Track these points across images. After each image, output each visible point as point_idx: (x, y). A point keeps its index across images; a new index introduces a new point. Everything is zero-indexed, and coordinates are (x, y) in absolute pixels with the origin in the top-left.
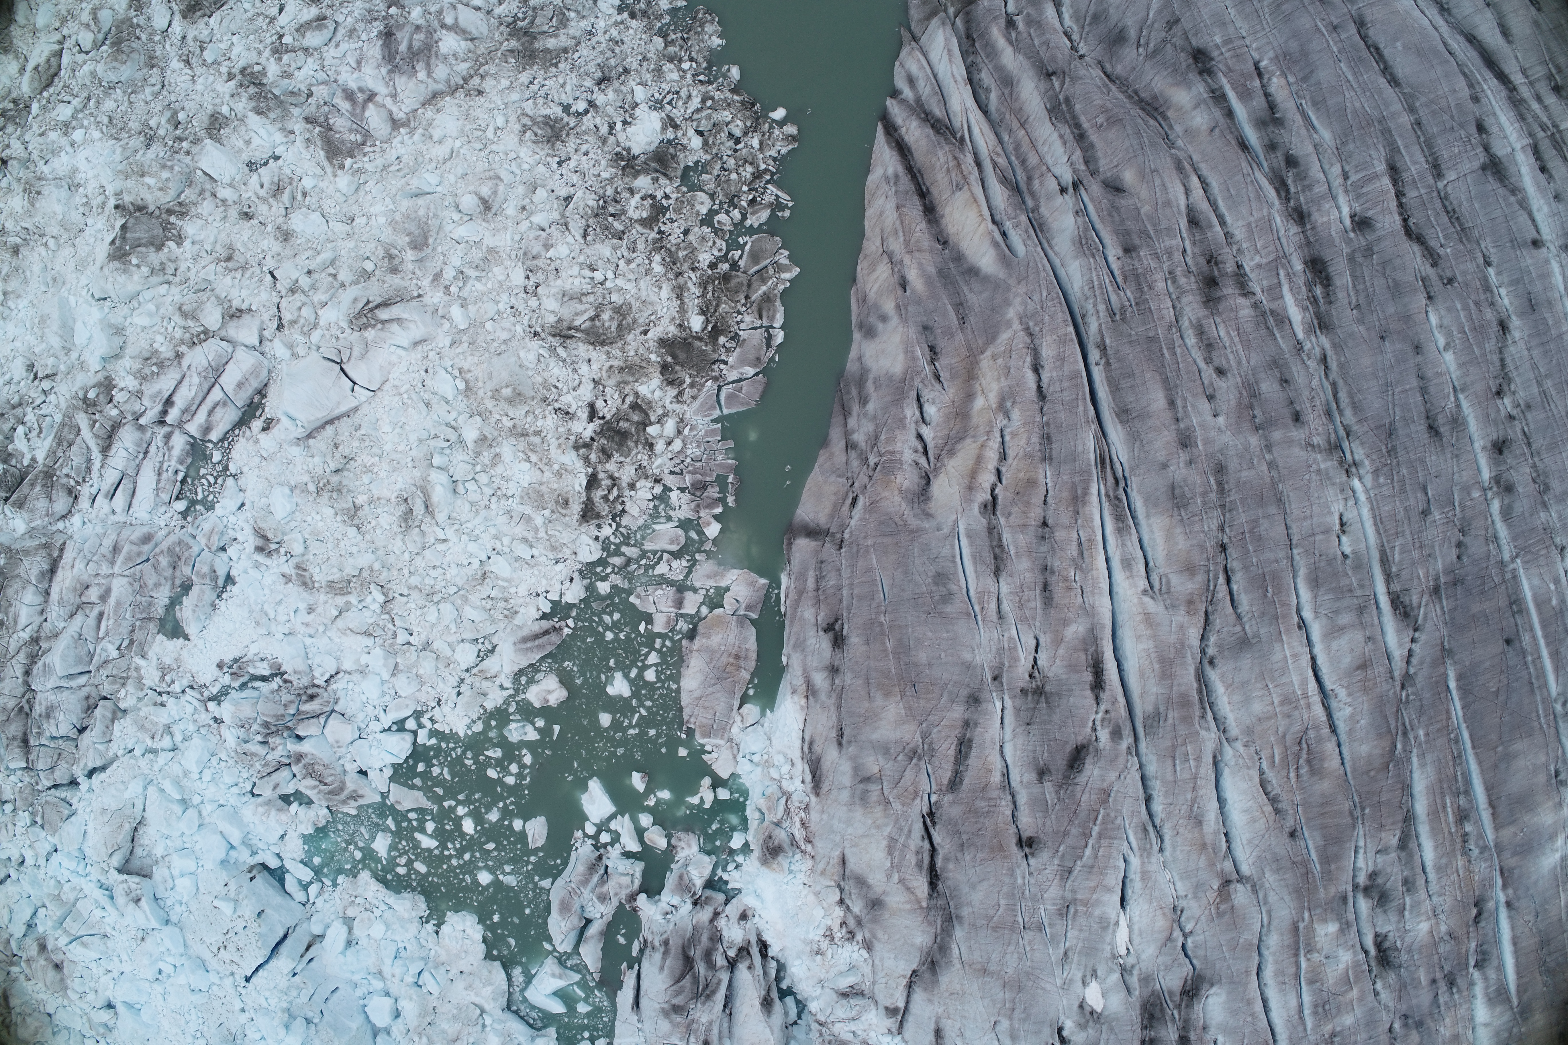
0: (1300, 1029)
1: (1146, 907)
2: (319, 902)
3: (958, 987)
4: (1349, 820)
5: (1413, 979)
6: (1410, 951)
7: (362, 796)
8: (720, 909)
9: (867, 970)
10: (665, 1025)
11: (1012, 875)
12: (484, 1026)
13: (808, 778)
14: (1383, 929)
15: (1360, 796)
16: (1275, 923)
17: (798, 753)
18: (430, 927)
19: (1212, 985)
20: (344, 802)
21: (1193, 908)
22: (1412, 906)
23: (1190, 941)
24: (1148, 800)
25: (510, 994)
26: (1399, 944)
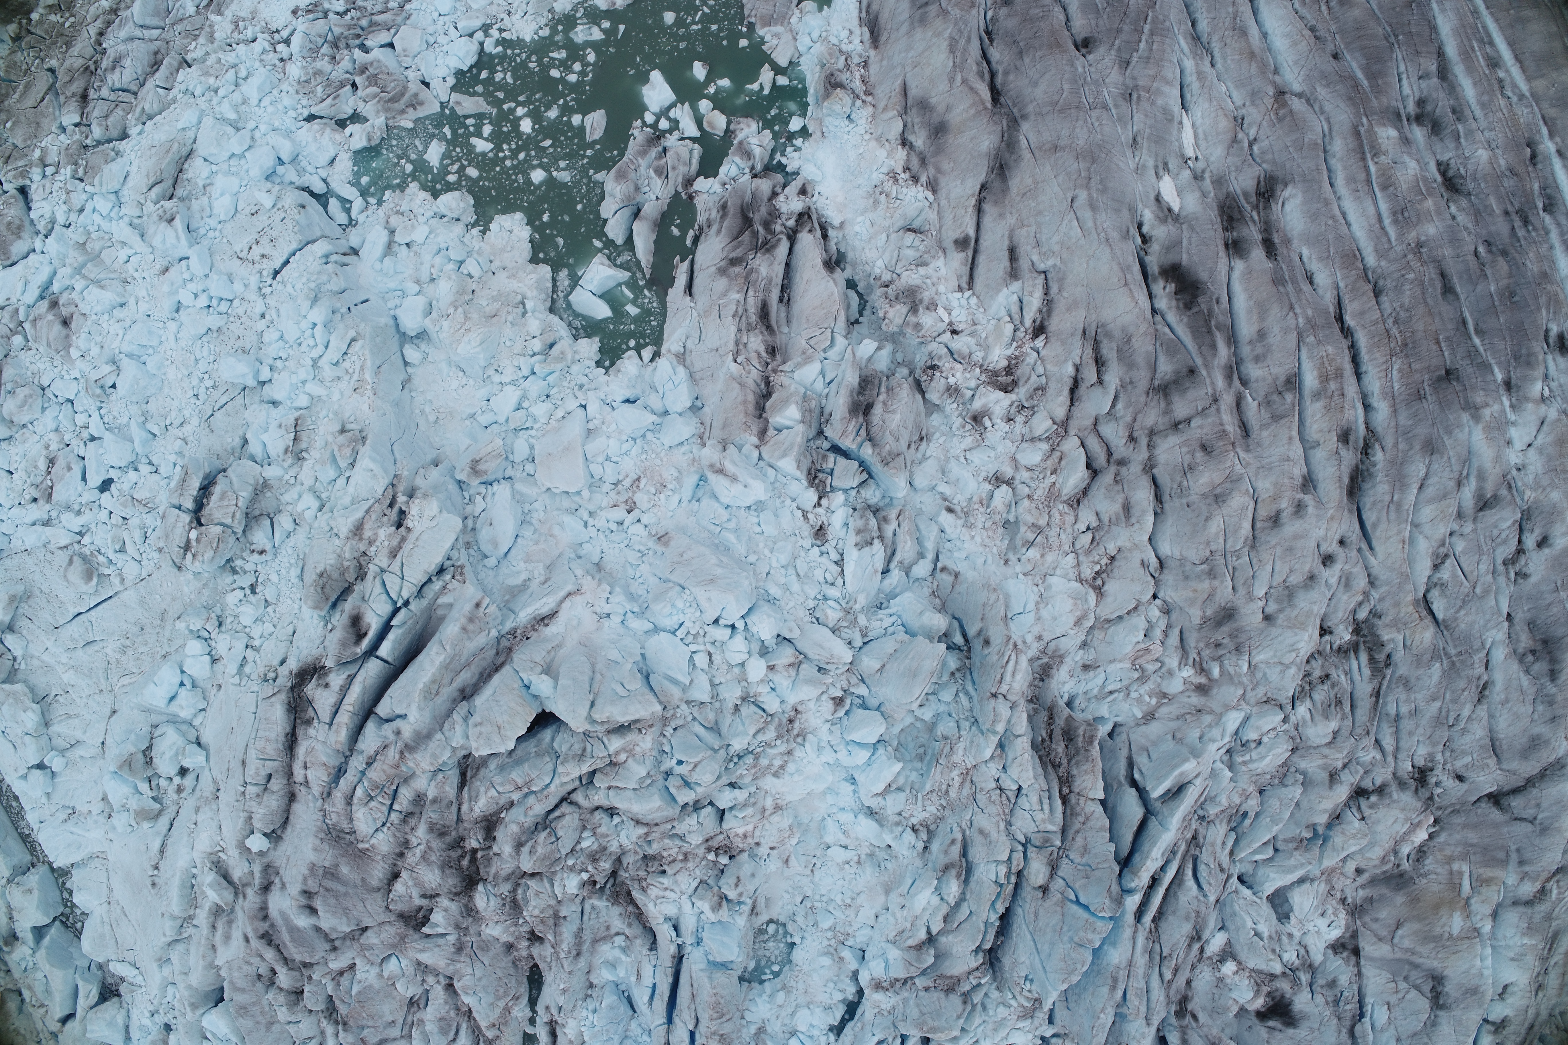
0: (1384, 240)
1: (1206, 105)
2: (361, 218)
3: (1029, 181)
4: (1384, 43)
5: (1486, 207)
6: (1475, 180)
7: (421, 104)
8: (778, 189)
9: (933, 216)
10: (722, 283)
11: (1072, 65)
12: (524, 314)
13: (867, 35)
14: (1444, 157)
15: (1391, 25)
16: (1335, 128)
17: (856, 22)
18: (475, 231)
19: (1286, 185)
20: (403, 112)
21: (1253, 114)
22: (1466, 135)
23: (1255, 148)
24: (1194, 23)
25: (553, 301)
26: (1462, 171)
